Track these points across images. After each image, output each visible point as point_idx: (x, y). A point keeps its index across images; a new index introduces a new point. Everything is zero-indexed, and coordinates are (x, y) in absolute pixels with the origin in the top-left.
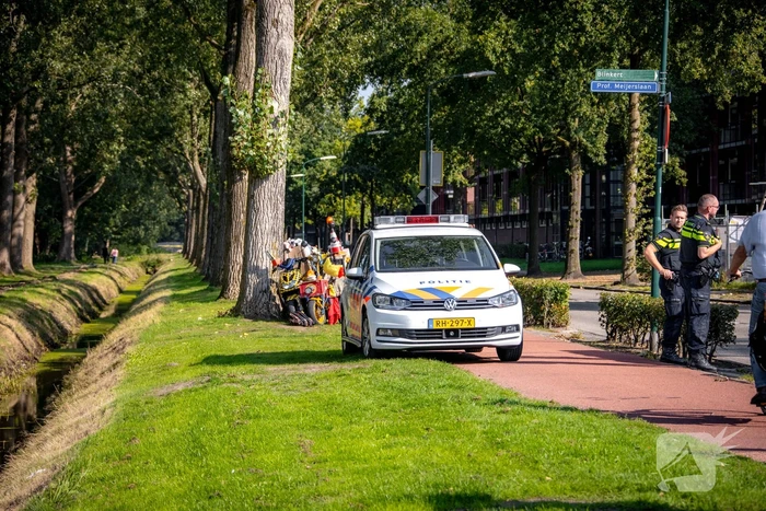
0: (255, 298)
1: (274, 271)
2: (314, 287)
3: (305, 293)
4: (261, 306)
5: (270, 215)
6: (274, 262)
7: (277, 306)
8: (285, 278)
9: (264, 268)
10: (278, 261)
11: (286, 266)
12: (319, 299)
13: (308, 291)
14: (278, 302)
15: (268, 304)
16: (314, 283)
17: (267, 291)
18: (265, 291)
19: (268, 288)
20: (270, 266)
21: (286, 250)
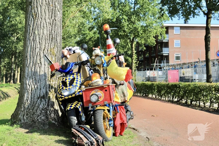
0: (33, 104)
1: (52, 76)
2: (100, 93)
3: (90, 101)
4: (39, 112)
5: (48, 21)
6: (52, 67)
7: (56, 111)
8: (64, 83)
9: (42, 73)
10: (57, 66)
11: (65, 70)
12: (106, 108)
13: (94, 99)
14: (57, 107)
15: (46, 110)
16: (101, 88)
17: (45, 97)
18: (43, 97)
19: (47, 93)
20: (48, 71)
21: (64, 56)
